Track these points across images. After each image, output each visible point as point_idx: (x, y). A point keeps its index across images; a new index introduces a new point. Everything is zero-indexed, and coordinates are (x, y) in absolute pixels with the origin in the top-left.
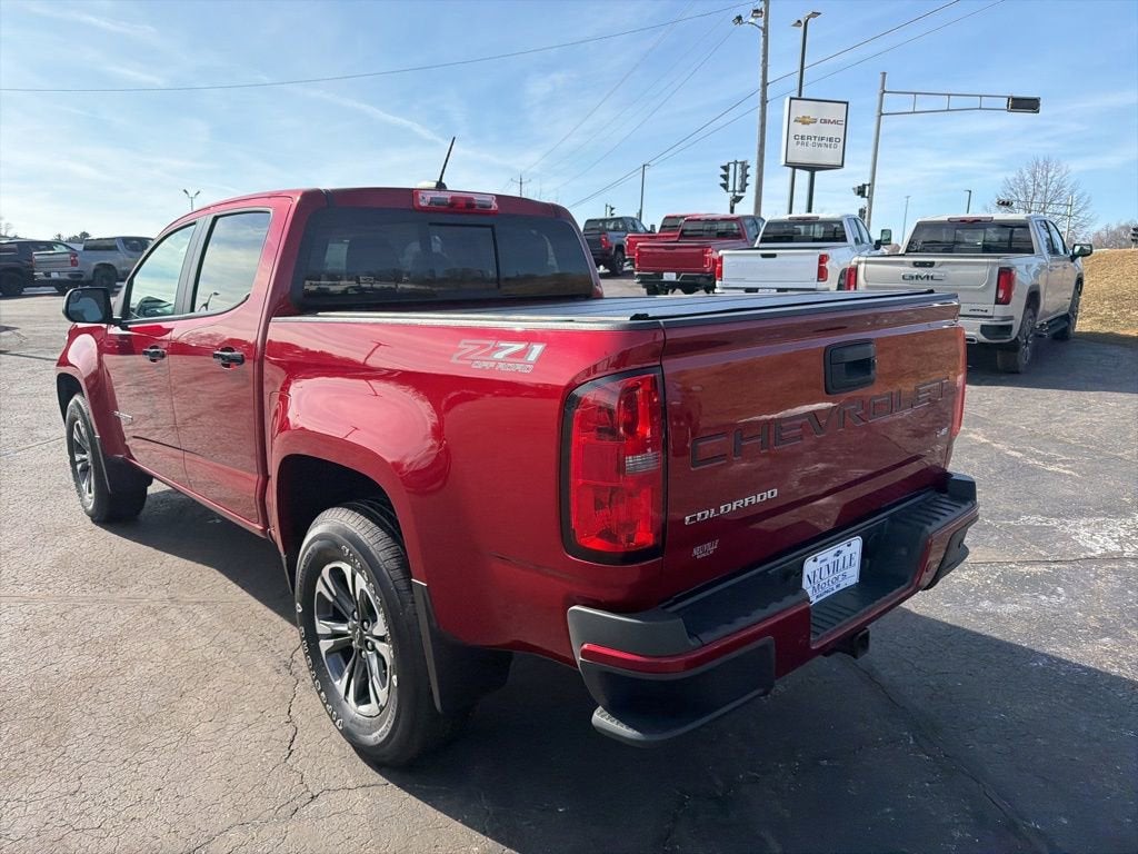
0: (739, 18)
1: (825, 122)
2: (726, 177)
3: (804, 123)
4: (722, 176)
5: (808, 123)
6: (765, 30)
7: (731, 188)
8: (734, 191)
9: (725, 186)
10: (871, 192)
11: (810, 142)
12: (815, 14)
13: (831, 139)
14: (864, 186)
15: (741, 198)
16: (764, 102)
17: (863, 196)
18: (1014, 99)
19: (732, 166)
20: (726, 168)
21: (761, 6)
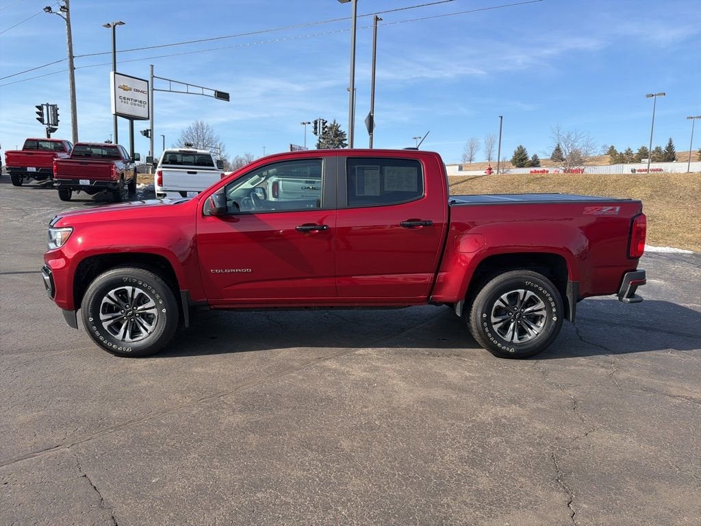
0: (49, 9)
1: (137, 91)
2: (41, 114)
3: (124, 90)
4: (37, 113)
5: (127, 90)
6: (68, 21)
7: (46, 122)
8: (48, 124)
9: (41, 120)
10: (152, 134)
11: (130, 102)
12: (122, 23)
13: (141, 102)
14: (148, 130)
15: (56, 129)
16: (72, 68)
17: (148, 137)
18: (218, 92)
19: (45, 107)
20: (40, 108)
21: (64, 4)
